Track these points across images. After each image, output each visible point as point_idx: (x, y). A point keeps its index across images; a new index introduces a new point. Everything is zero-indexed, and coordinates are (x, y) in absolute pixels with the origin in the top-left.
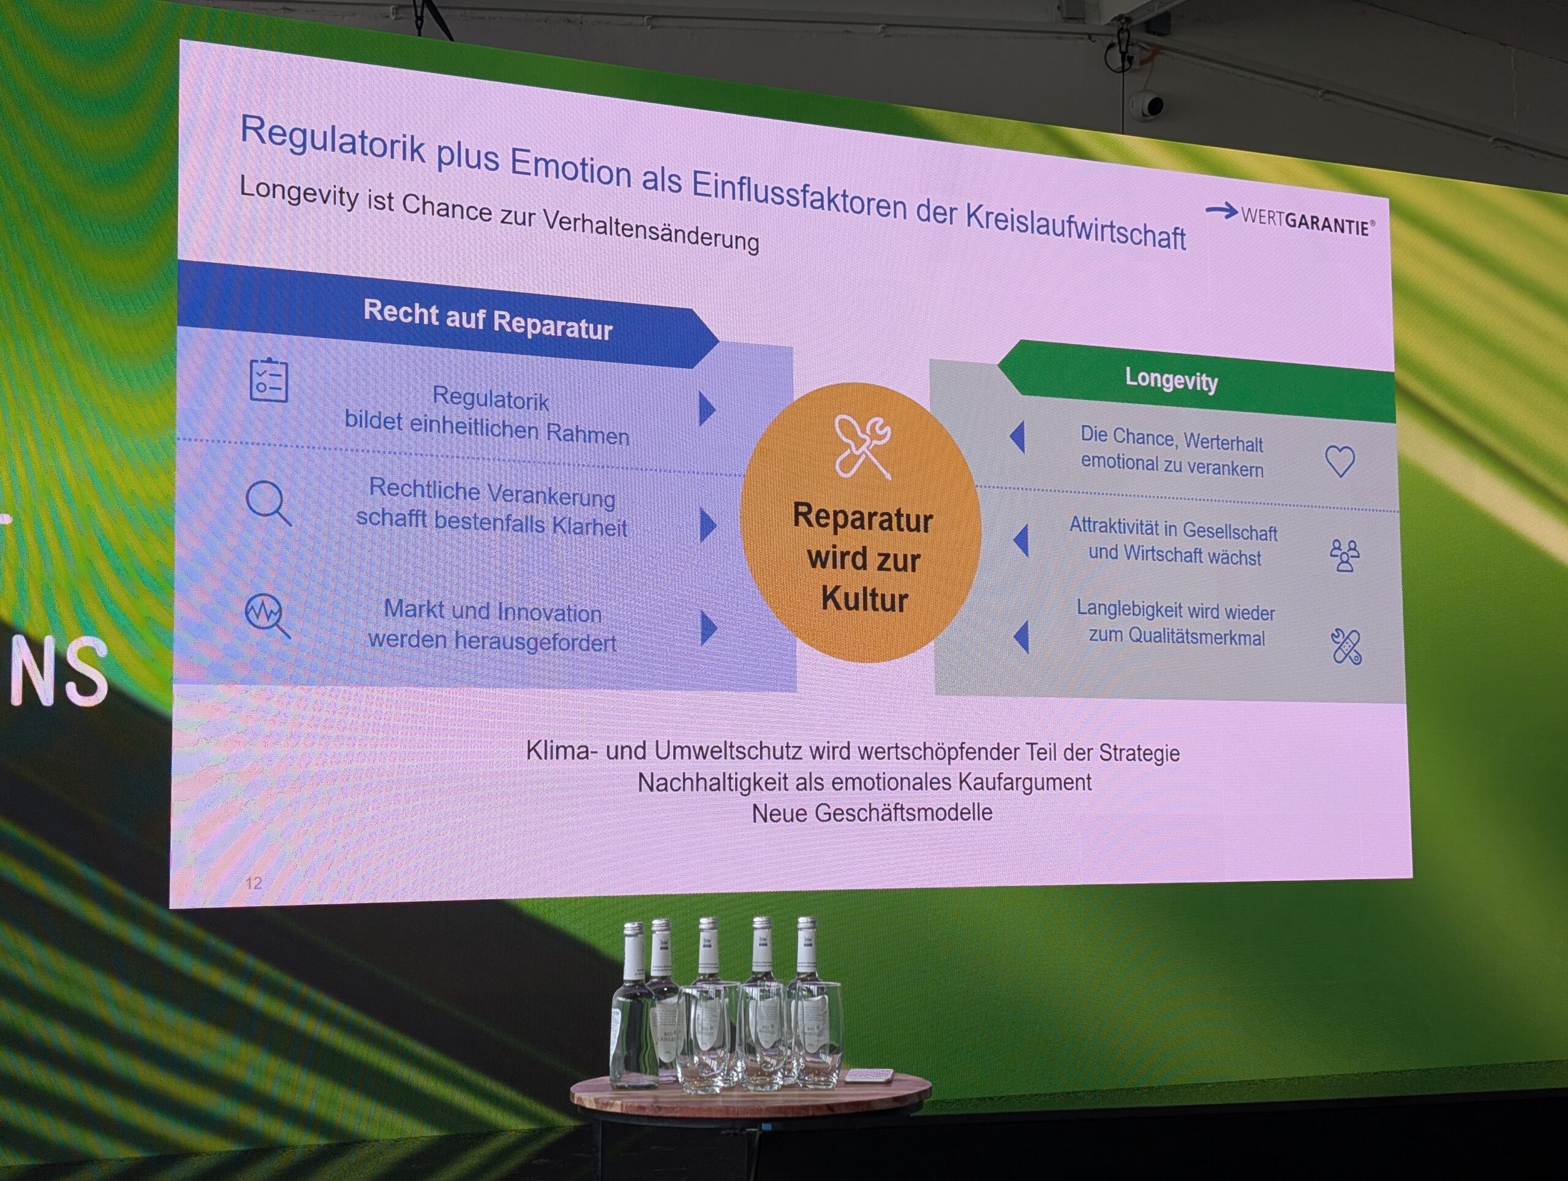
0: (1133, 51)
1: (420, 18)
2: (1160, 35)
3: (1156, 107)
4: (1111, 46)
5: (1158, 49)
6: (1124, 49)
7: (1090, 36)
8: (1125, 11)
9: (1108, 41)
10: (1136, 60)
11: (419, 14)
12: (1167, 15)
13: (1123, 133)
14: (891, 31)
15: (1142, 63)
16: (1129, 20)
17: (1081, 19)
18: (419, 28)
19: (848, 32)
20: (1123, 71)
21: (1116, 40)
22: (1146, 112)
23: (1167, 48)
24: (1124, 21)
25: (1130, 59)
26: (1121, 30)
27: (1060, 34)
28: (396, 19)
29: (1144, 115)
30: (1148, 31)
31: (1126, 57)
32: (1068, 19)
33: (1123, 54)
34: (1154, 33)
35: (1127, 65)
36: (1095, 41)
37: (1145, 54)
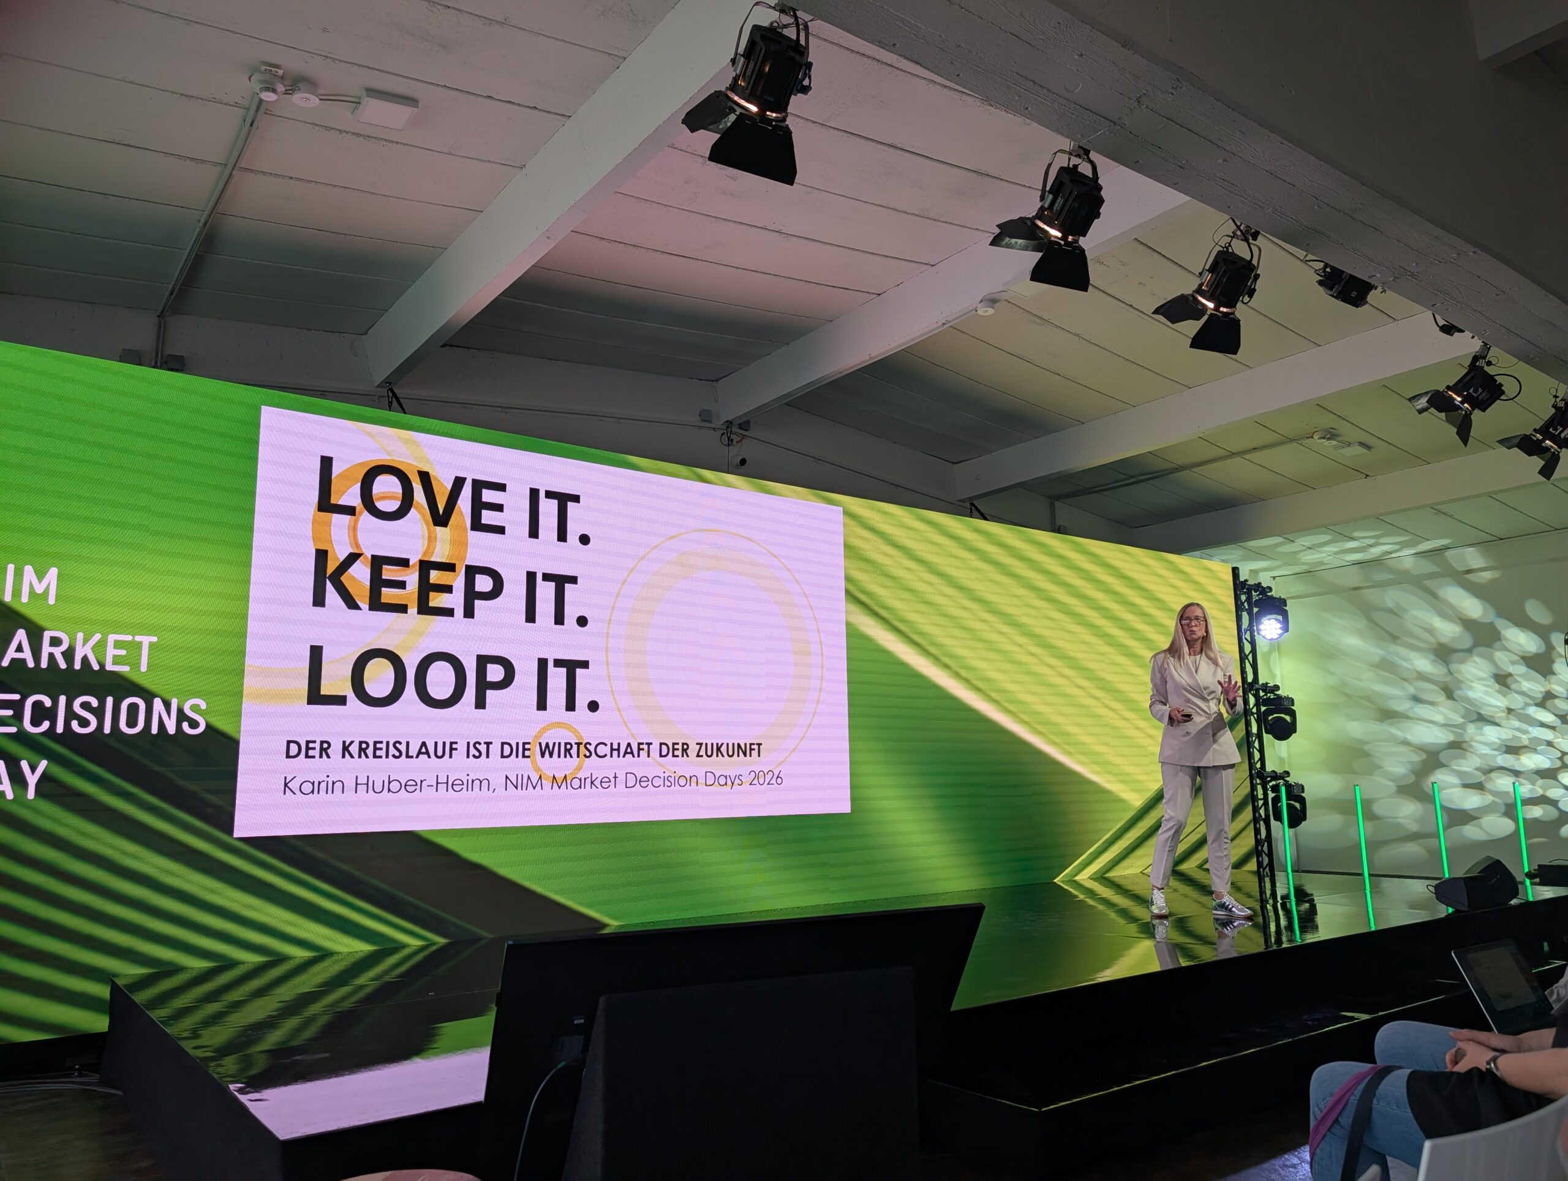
0: (732, 437)
1: (390, 403)
2: (746, 430)
3: (743, 462)
4: (723, 434)
5: (744, 437)
6: (729, 436)
7: (714, 429)
8: (729, 419)
9: (722, 432)
10: (735, 441)
11: (390, 400)
12: (748, 422)
13: (728, 473)
14: (621, 421)
15: (737, 442)
16: (731, 423)
17: (710, 422)
18: (390, 407)
19: (602, 420)
20: (729, 445)
21: (725, 432)
22: (739, 464)
23: (747, 436)
24: (729, 423)
25: (732, 440)
26: (728, 427)
27: (700, 427)
28: (379, 402)
29: (737, 465)
30: (740, 428)
31: (730, 440)
32: (703, 421)
33: (729, 438)
34: (743, 429)
35: (730, 443)
36: (716, 431)
37: (739, 439)
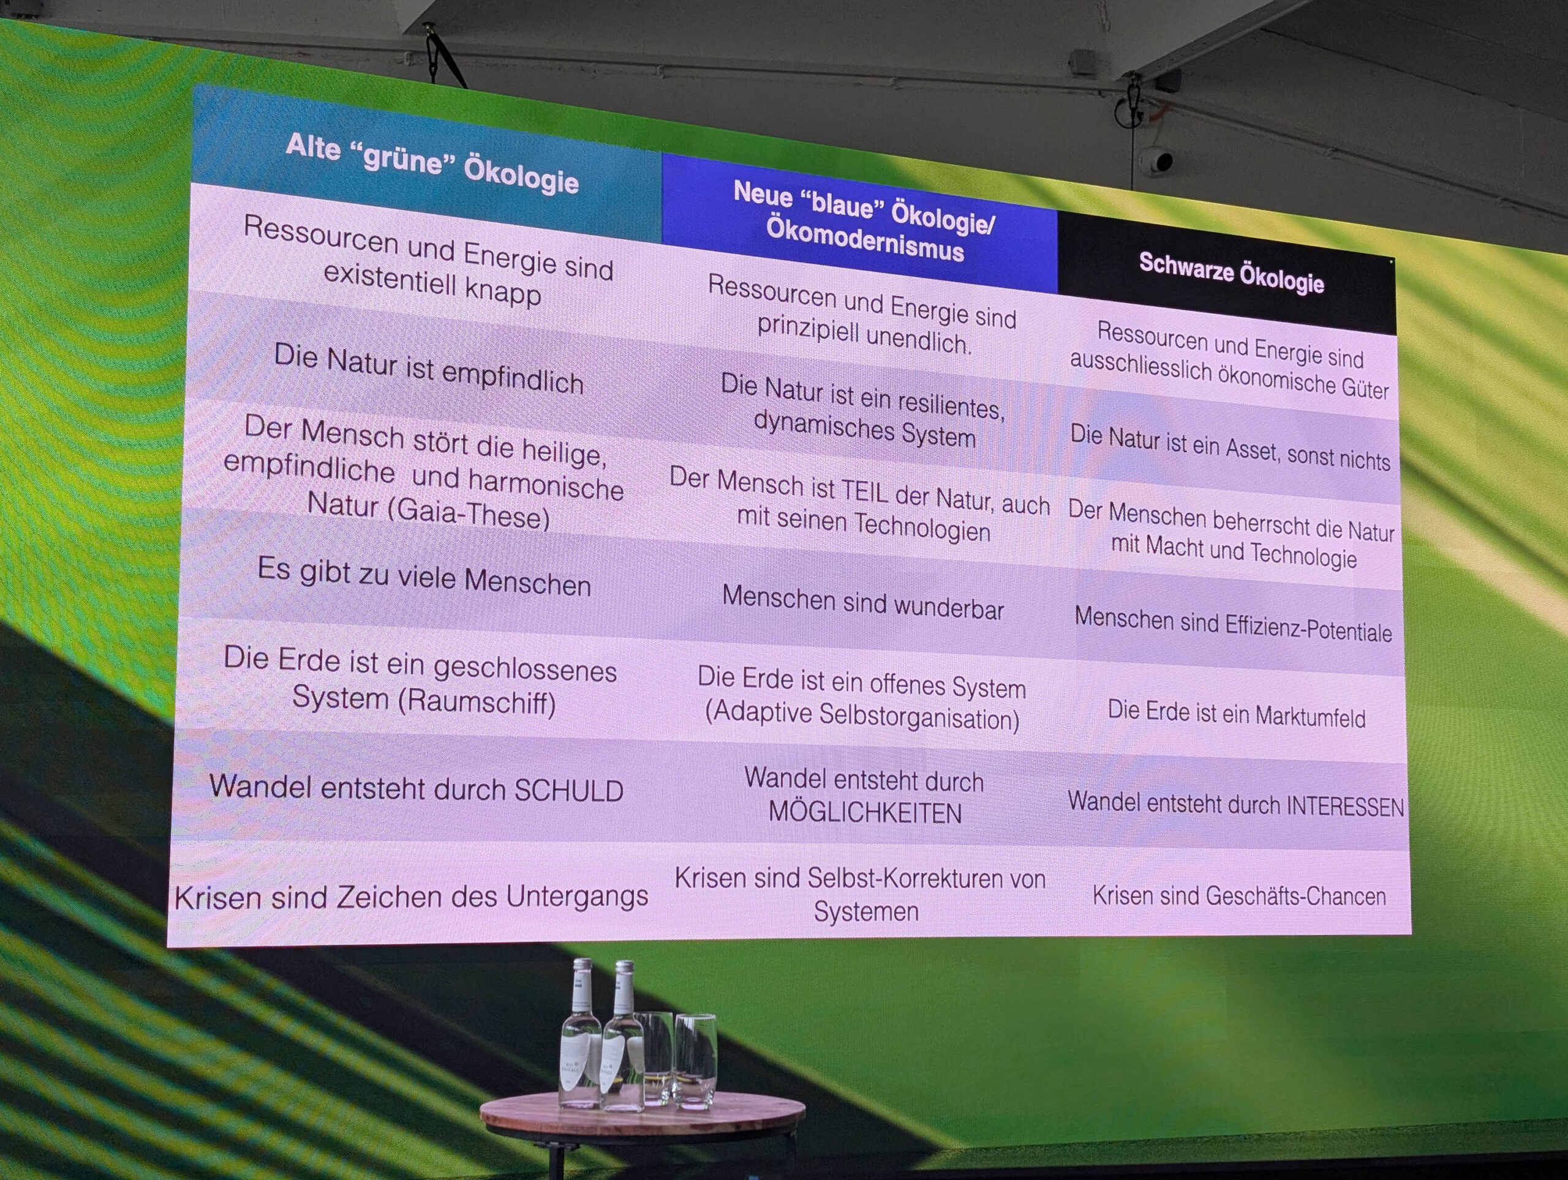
0: (1141, 107)
1: (433, 65)
2: (1170, 91)
3: (1165, 162)
4: (1121, 102)
5: (1167, 106)
6: (1134, 105)
7: (1100, 92)
8: (1135, 69)
9: (1119, 97)
10: (1146, 117)
11: (433, 61)
12: (1177, 74)
14: (902, 84)
15: (1152, 119)
16: (1139, 76)
17: (1092, 75)
18: (433, 74)
19: (860, 84)
20: (1133, 126)
21: (1126, 97)
22: (1156, 168)
23: (1176, 105)
24: (1135, 78)
25: (1140, 115)
26: (1131, 87)
27: (1069, 90)
28: (410, 65)
29: (1153, 170)
30: (1158, 88)
31: (1136, 114)
32: (1078, 74)
33: (1133, 110)
34: (1164, 90)
35: (1137, 121)
36: (1103, 97)
37: (1156, 111)
